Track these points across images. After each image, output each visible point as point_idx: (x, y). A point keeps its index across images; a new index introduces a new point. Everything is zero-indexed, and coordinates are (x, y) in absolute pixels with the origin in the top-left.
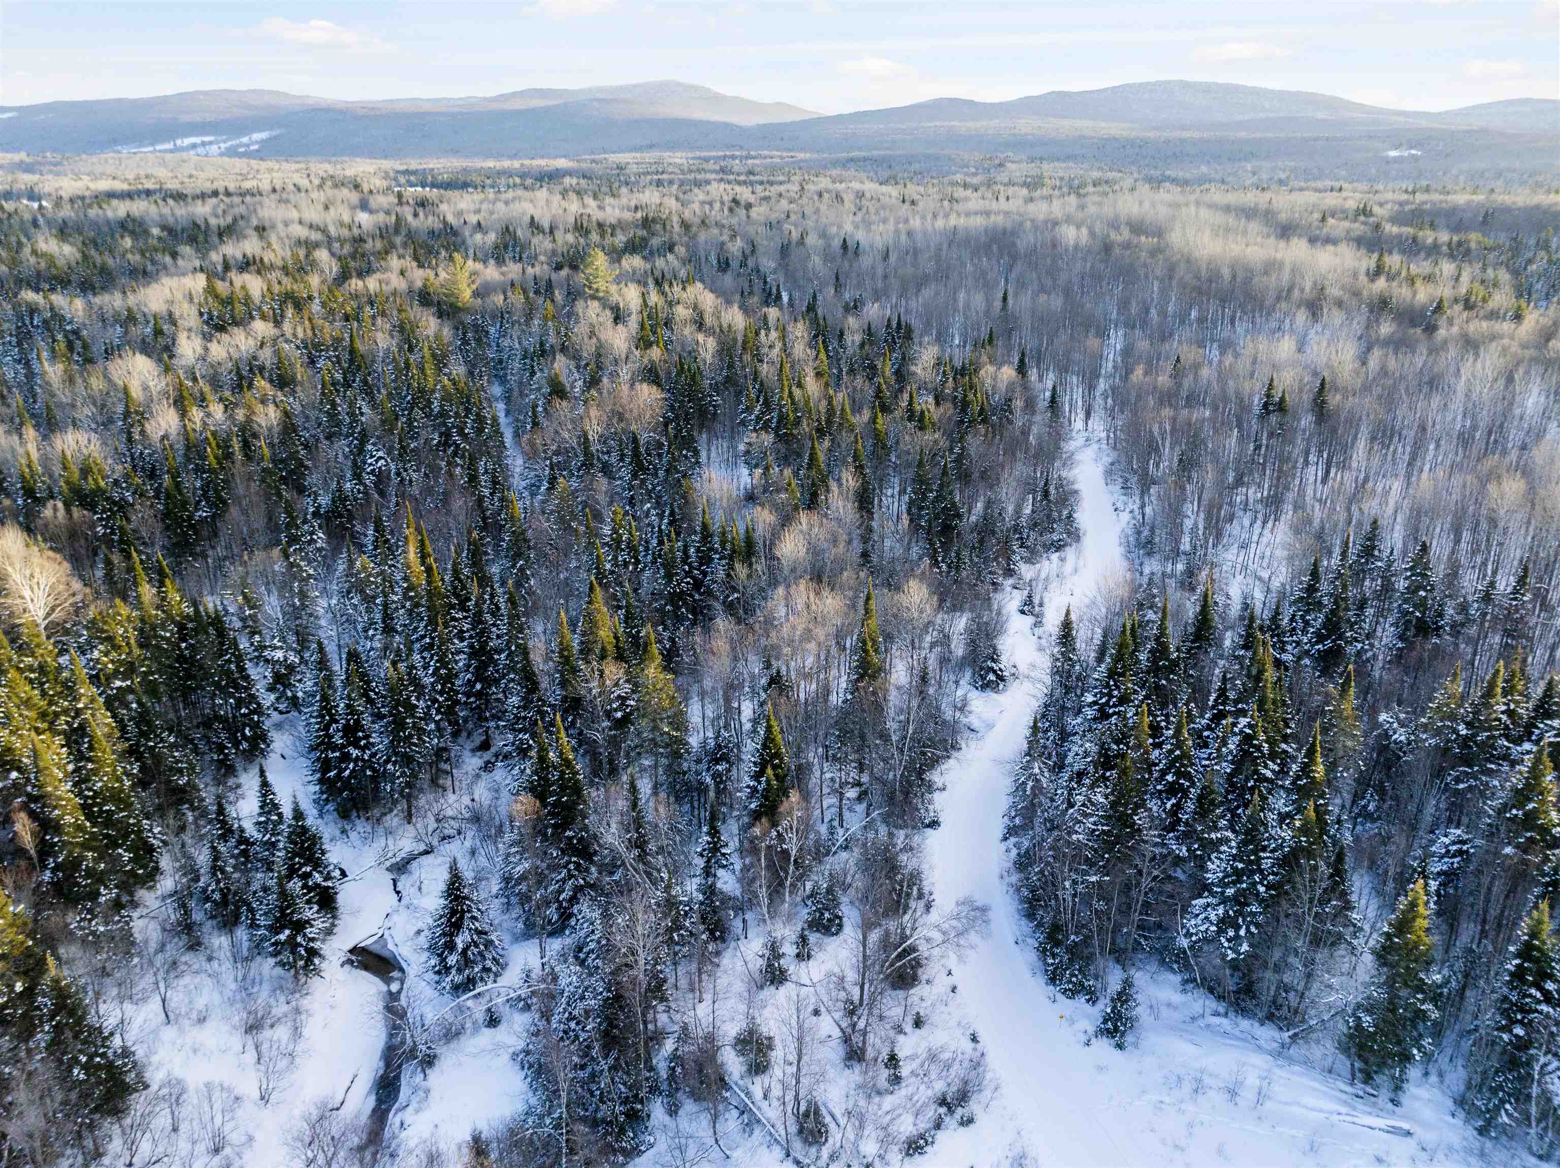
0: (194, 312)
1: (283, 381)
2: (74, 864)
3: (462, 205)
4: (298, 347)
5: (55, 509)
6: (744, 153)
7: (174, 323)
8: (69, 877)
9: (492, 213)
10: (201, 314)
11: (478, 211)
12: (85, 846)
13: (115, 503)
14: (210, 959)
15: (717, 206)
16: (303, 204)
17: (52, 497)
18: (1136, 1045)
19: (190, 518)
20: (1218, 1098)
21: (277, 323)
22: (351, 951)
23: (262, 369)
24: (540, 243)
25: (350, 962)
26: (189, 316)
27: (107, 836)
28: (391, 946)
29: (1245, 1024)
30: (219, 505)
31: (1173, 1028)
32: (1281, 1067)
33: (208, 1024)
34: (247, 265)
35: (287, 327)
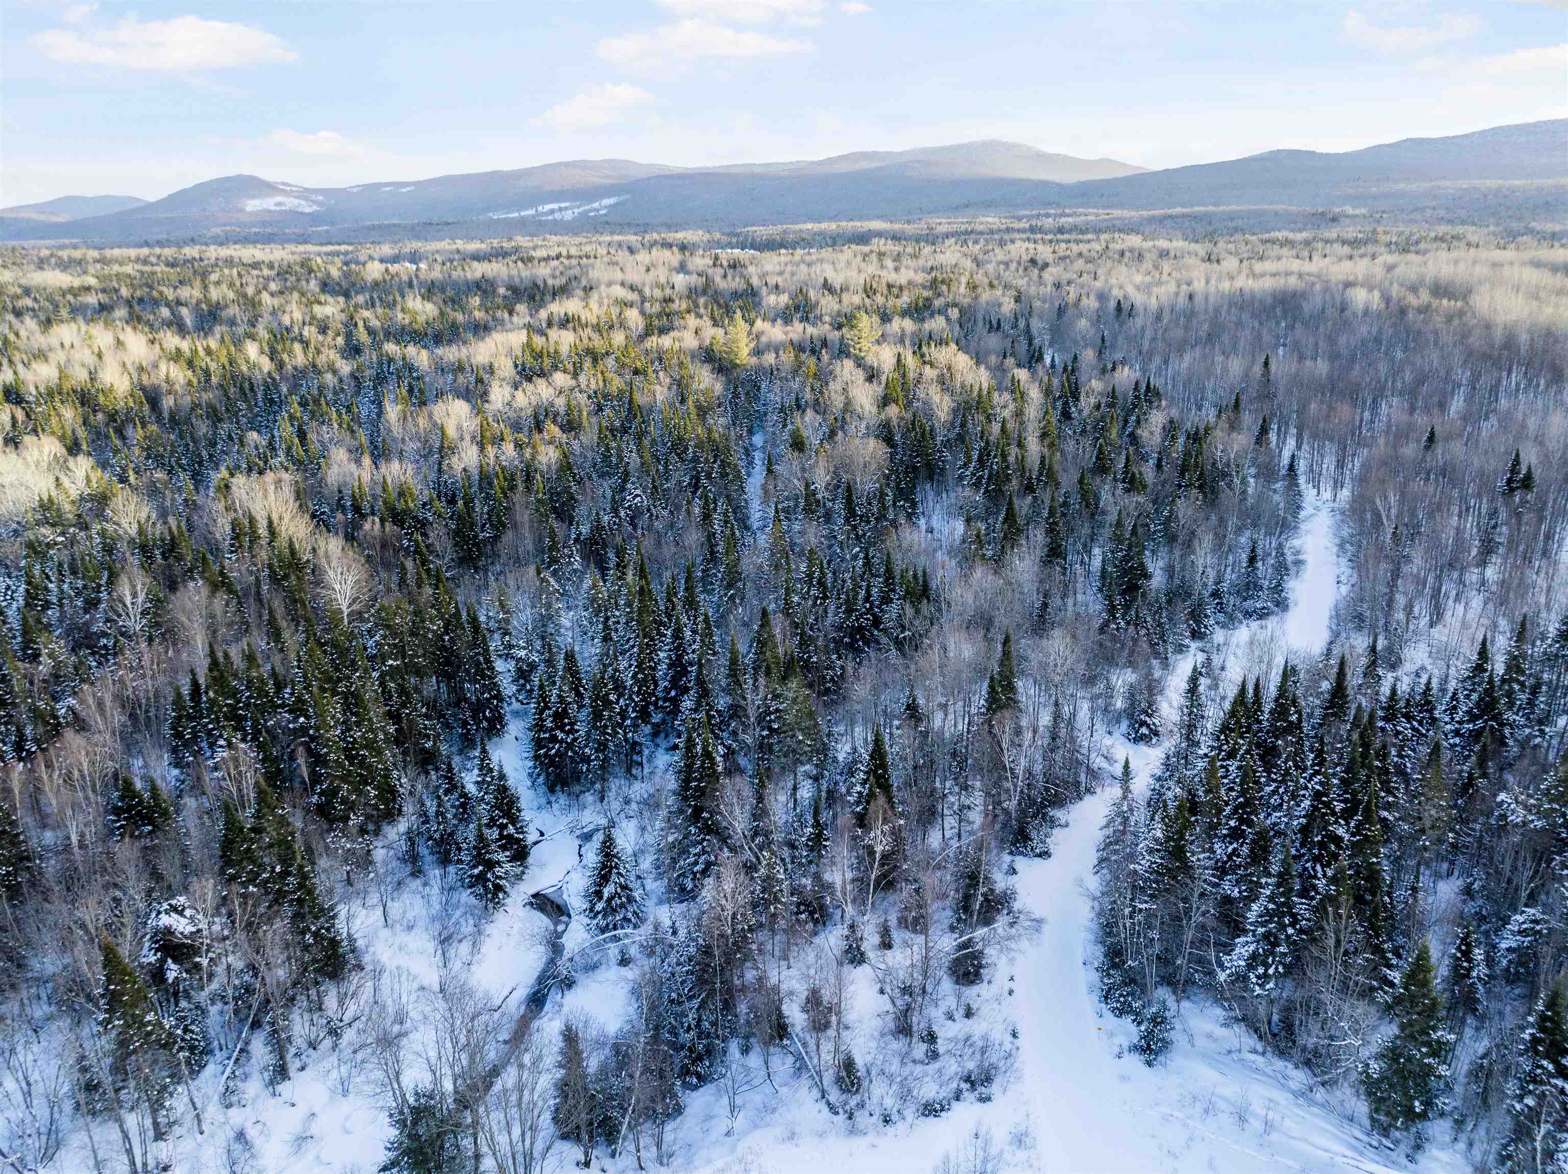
0: (510, 364)
1: (571, 426)
2: (333, 793)
3: (769, 268)
4: (589, 397)
5: (373, 522)
6: (1059, 211)
7: (492, 373)
8: (329, 803)
9: (793, 274)
10: (516, 366)
11: (781, 273)
12: (343, 779)
13: (419, 521)
14: (425, 884)
15: (1013, 266)
16: (628, 268)
17: (373, 514)
18: (1165, 1065)
19: (476, 536)
20: (1226, 1120)
21: (575, 375)
22: (534, 896)
23: (556, 415)
24: (828, 305)
25: (531, 904)
26: (506, 368)
27: (361, 775)
28: (565, 897)
29: (1279, 1064)
30: (499, 527)
31: (1205, 1056)
32: (1299, 1106)
33: (414, 932)
34: (565, 322)
35: (582, 379)
